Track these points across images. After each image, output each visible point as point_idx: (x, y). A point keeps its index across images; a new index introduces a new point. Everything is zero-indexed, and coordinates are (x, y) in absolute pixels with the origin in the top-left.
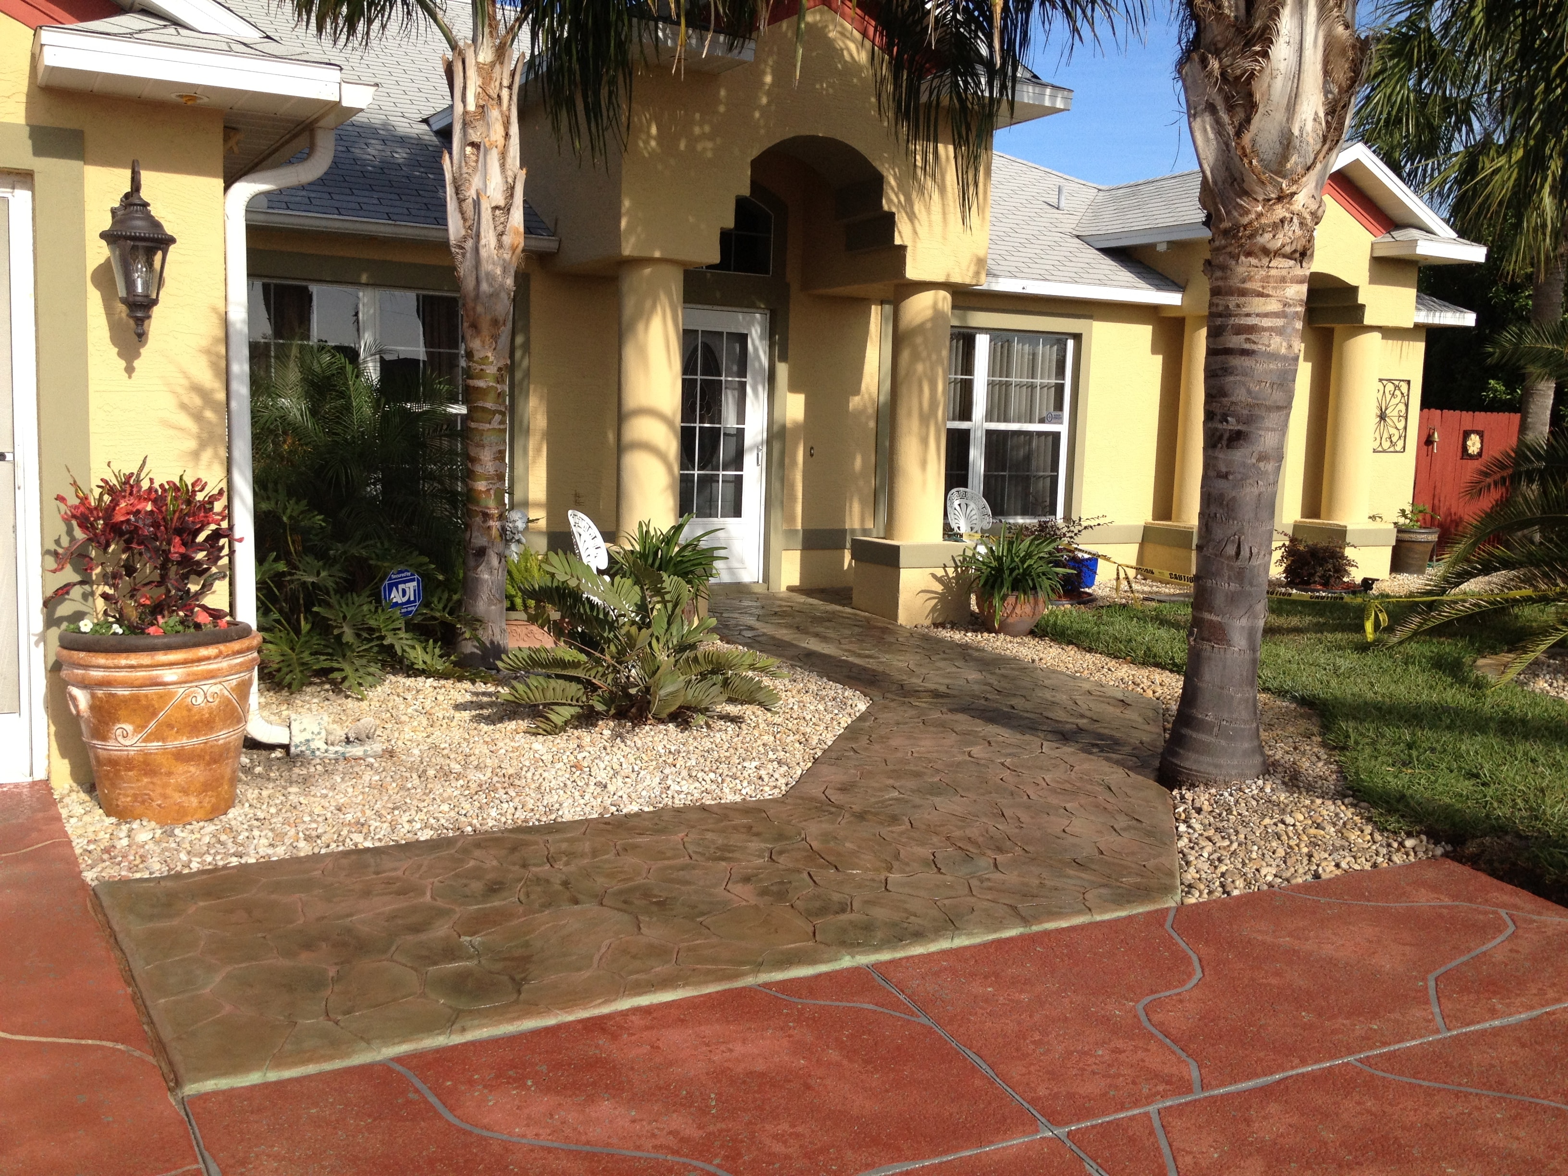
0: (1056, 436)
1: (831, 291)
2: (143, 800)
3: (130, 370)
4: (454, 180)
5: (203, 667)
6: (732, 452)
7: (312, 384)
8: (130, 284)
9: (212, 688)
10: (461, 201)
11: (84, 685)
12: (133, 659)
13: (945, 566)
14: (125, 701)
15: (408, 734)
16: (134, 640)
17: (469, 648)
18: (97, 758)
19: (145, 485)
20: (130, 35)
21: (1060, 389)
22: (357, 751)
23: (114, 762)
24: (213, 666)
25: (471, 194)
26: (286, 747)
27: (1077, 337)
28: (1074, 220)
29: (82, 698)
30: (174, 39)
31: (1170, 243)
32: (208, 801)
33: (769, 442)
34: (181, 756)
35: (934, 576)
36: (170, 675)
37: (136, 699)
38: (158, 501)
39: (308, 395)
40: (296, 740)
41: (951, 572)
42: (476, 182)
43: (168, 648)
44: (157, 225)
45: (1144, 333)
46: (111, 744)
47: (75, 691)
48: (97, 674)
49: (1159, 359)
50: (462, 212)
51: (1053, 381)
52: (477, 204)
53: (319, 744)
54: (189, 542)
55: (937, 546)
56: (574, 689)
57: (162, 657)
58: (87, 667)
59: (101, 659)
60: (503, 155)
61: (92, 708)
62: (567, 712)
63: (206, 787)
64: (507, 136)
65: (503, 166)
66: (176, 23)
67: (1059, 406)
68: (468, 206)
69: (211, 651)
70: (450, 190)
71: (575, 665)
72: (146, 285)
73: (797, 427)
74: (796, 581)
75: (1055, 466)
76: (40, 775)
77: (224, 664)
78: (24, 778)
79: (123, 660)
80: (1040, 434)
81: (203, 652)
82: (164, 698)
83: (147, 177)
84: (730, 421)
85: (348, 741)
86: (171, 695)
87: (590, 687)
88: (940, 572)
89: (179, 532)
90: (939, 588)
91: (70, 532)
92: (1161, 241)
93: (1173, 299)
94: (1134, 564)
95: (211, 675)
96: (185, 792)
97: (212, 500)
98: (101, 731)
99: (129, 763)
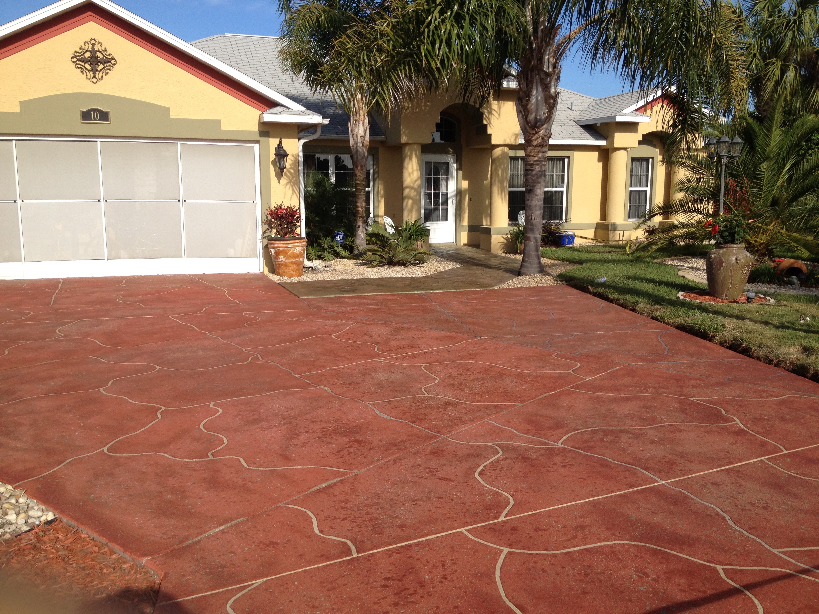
0: (562, 192)
1: (477, 147)
2: (285, 272)
3: (279, 182)
4: (351, 129)
5: (296, 244)
6: (444, 200)
7: (316, 183)
8: (280, 164)
9: (298, 249)
10: (353, 135)
11: (273, 248)
12: (283, 242)
13: (507, 234)
14: (281, 251)
15: (339, 267)
16: (283, 238)
17: (356, 252)
18: (276, 264)
19: (283, 207)
20: (280, 113)
21: (563, 176)
22: (328, 269)
23: (279, 264)
24: (298, 244)
25: (355, 133)
26: (312, 268)
27: (568, 157)
28: (576, 114)
29: (273, 251)
30: (289, 113)
31: (601, 124)
32: (297, 273)
33: (456, 195)
34: (292, 263)
35: (503, 237)
36: (290, 246)
37: (284, 250)
38: (286, 210)
39: (315, 186)
40: (315, 265)
41: (509, 236)
42: (356, 130)
43: (290, 240)
44: (285, 152)
45: (595, 155)
46: (279, 260)
47: (271, 250)
48: (276, 245)
49: (601, 164)
50: (353, 138)
51: (561, 173)
52: (357, 135)
53: (319, 267)
54: (293, 219)
55: (506, 228)
56: (378, 257)
57: (288, 242)
58: (274, 244)
59: (277, 242)
60: (363, 123)
61: (275, 253)
62: (376, 263)
63: (297, 270)
64: (364, 117)
65: (363, 125)
66: (288, 108)
67: (563, 182)
68: (355, 136)
69: (298, 241)
70: (350, 132)
71: (378, 251)
72: (283, 164)
73: (465, 190)
74: (466, 242)
75: (562, 203)
76: (262, 271)
77: (300, 244)
78: (258, 272)
79: (281, 242)
80: (556, 192)
81: (296, 241)
82: (289, 250)
83: (283, 140)
84: (443, 191)
85: (326, 267)
86: (290, 250)
87: (382, 257)
88: (505, 236)
89: (291, 216)
90: (505, 241)
91: (267, 217)
92: (598, 123)
93: (603, 143)
94: (593, 237)
95: (298, 246)
96: (293, 271)
97: (297, 210)
98: (276, 258)
99: (282, 264)
